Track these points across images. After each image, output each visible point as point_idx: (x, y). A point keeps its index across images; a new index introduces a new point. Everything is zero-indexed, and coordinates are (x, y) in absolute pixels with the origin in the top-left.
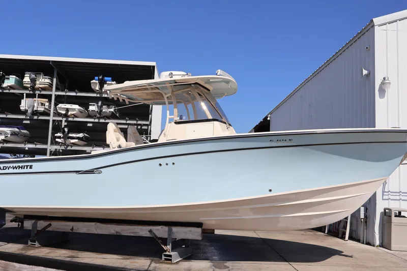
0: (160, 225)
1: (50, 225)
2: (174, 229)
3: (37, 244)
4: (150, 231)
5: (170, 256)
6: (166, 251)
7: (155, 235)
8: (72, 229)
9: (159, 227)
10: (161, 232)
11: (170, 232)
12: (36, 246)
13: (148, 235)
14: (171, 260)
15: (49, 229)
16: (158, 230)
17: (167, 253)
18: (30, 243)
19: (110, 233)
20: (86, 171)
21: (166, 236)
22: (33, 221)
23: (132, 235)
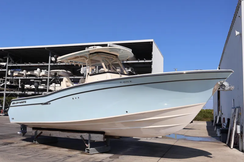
0: (85, 133)
1: (42, 132)
2: (92, 135)
3: (37, 142)
4: (81, 136)
5: (89, 150)
6: (87, 147)
7: (83, 139)
8: (50, 135)
9: (85, 134)
10: (86, 136)
11: (90, 137)
12: (36, 143)
13: (80, 138)
14: (89, 152)
15: (42, 135)
16: (84, 135)
17: (88, 149)
18: (34, 142)
19: (65, 137)
20: (45, 103)
21: (87, 139)
22: (36, 130)
23: (73, 138)
